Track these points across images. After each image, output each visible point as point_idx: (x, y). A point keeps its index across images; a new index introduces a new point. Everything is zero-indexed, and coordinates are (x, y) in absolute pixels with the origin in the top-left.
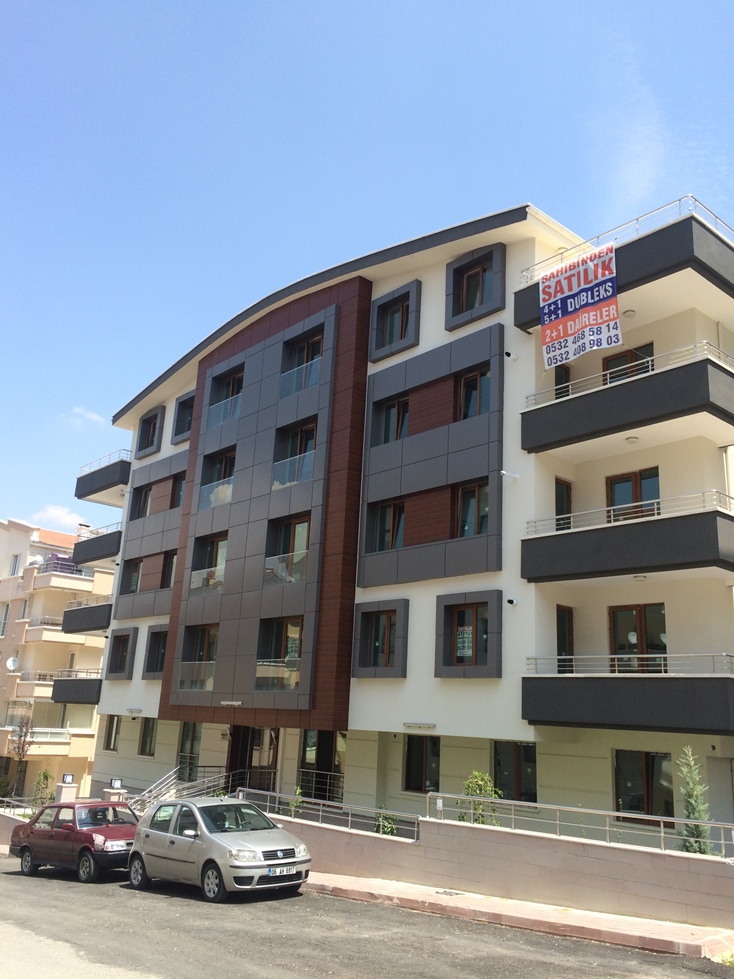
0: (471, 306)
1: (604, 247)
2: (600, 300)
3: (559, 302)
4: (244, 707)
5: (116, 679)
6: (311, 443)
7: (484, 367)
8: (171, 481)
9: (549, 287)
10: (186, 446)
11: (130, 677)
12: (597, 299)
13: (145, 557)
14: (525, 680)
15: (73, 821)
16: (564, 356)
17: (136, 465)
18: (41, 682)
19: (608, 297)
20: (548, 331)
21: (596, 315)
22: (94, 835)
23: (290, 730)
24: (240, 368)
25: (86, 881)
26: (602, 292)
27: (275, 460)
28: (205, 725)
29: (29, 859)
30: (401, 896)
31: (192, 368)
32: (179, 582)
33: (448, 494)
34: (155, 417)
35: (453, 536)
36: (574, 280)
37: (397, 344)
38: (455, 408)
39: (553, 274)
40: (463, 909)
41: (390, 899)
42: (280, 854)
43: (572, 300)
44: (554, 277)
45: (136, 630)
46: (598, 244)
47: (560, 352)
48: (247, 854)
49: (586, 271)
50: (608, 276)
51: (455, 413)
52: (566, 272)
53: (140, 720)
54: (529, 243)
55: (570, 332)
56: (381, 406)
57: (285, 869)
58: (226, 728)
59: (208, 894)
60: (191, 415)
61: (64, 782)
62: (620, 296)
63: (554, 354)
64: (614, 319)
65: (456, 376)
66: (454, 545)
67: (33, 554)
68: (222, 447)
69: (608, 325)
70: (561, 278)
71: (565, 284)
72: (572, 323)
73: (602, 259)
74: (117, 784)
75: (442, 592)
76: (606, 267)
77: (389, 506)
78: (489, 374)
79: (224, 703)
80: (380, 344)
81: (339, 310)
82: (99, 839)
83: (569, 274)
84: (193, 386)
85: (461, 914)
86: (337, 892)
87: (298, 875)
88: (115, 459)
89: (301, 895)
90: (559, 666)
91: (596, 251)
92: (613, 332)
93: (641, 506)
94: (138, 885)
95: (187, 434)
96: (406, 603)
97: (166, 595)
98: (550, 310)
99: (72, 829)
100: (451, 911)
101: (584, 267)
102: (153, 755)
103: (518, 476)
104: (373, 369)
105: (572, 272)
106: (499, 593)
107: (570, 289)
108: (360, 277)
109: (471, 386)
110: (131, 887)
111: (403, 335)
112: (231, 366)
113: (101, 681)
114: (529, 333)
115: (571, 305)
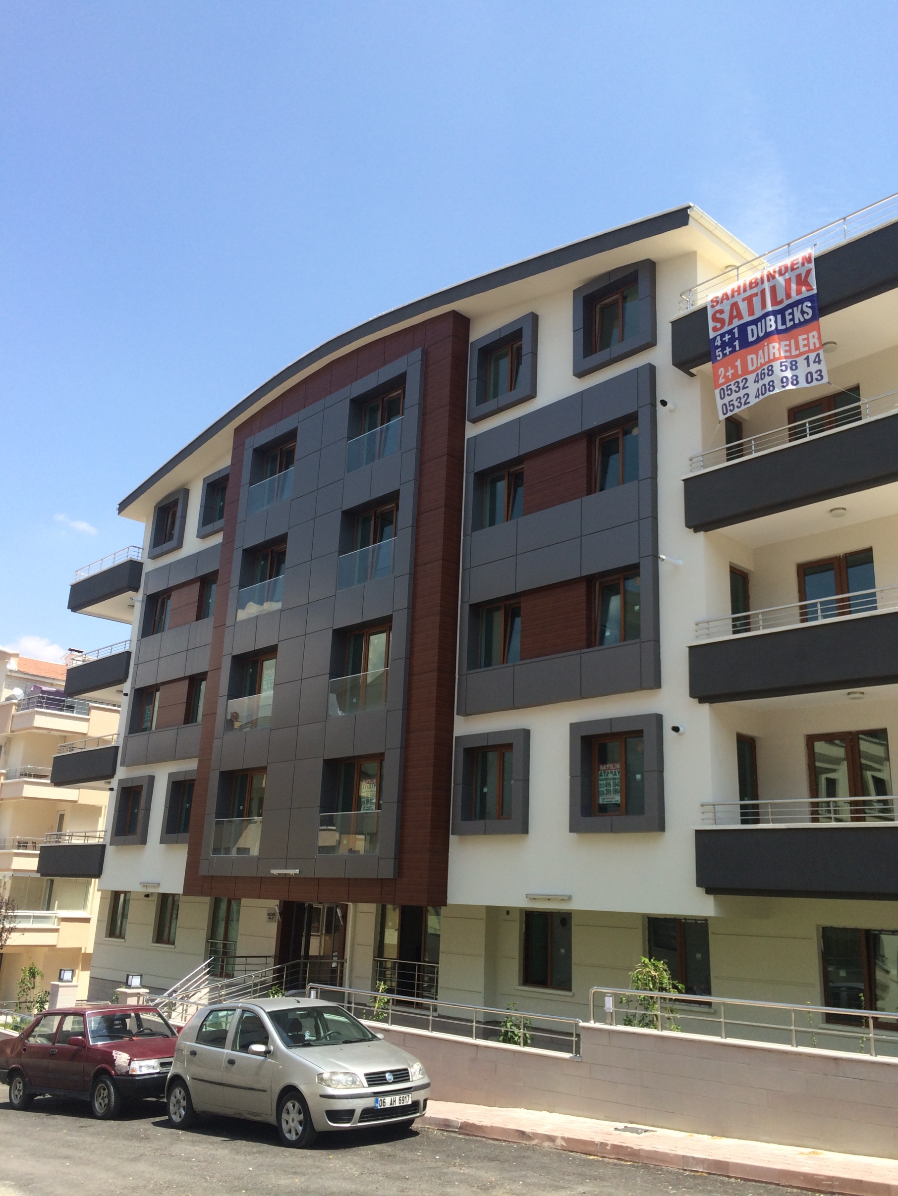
0: (606, 344)
1: (798, 257)
2: (795, 326)
3: (736, 331)
4: (302, 876)
5: (124, 844)
6: (388, 529)
7: (629, 421)
8: (198, 584)
9: (721, 312)
10: (218, 539)
11: (143, 841)
12: (789, 324)
13: (163, 683)
14: (698, 833)
15: (84, 1034)
16: (743, 401)
17: (149, 566)
18: (21, 851)
19: (806, 322)
20: (722, 370)
21: (790, 345)
22: (114, 1053)
23: (363, 907)
24: (292, 435)
25: (105, 1117)
26: (798, 316)
27: (341, 552)
28: (244, 901)
29: (20, 1086)
30: (567, 1135)
31: (226, 438)
32: (211, 714)
33: (582, 589)
34: (175, 503)
35: (589, 644)
36: (757, 301)
37: (505, 398)
38: (589, 476)
39: (726, 294)
40: (666, 1154)
41: (551, 1139)
42: (389, 1077)
43: (754, 327)
44: (728, 298)
45: (152, 779)
46: (789, 253)
47: (738, 395)
48: (340, 1077)
49: (773, 289)
50: (805, 293)
51: (589, 483)
52: (745, 290)
53: (155, 898)
54: (689, 258)
55: (750, 368)
56: (485, 478)
57: (397, 1097)
58: (274, 904)
59: (288, 1136)
60: (223, 500)
61: (60, 980)
62: (823, 320)
63: (730, 398)
64: (816, 349)
65: (590, 435)
66: (592, 656)
67: (10, 687)
68: (267, 539)
69: (807, 358)
70: (738, 299)
71: (743, 307)
72: (754, 356)
73: (797, 272)
74: (136, 981)
75: (575, 719)
76: (802, 281)
77: (498, 609)
78: (635, 431)
79: (275, 872)
80: (482, 398)
81: (425, 354)
82: (121, 1058)
83: (749, 293)
84: (227, 462)
85: (663, 1161)
86: (468, 1130)
87: (415, 1107)
88: (121, 559)
89: (415, 1134)
90: (742, 814)
91: (788, 262)
92: (814, 367)
93: (849, 599)
94: (180, 1123)
95: (220, 523)
96: (526, 734)
97: (193, 733)
98: (723, 342)
99: (83, 1045)
100: (648, 1157)
101: (772, 283)
102: (173, 943)
103: (680, 562)
104: (472, 431)
105: (755, 291)
106: (658, 719)
107: (751, 311)
108: (454, 311)
109: (610, 448)
110: (169, 1124)
111: (512, 386)
112: (279, 434)
113: (103, 847)
114: (692, 375)
115: (752, 334)
